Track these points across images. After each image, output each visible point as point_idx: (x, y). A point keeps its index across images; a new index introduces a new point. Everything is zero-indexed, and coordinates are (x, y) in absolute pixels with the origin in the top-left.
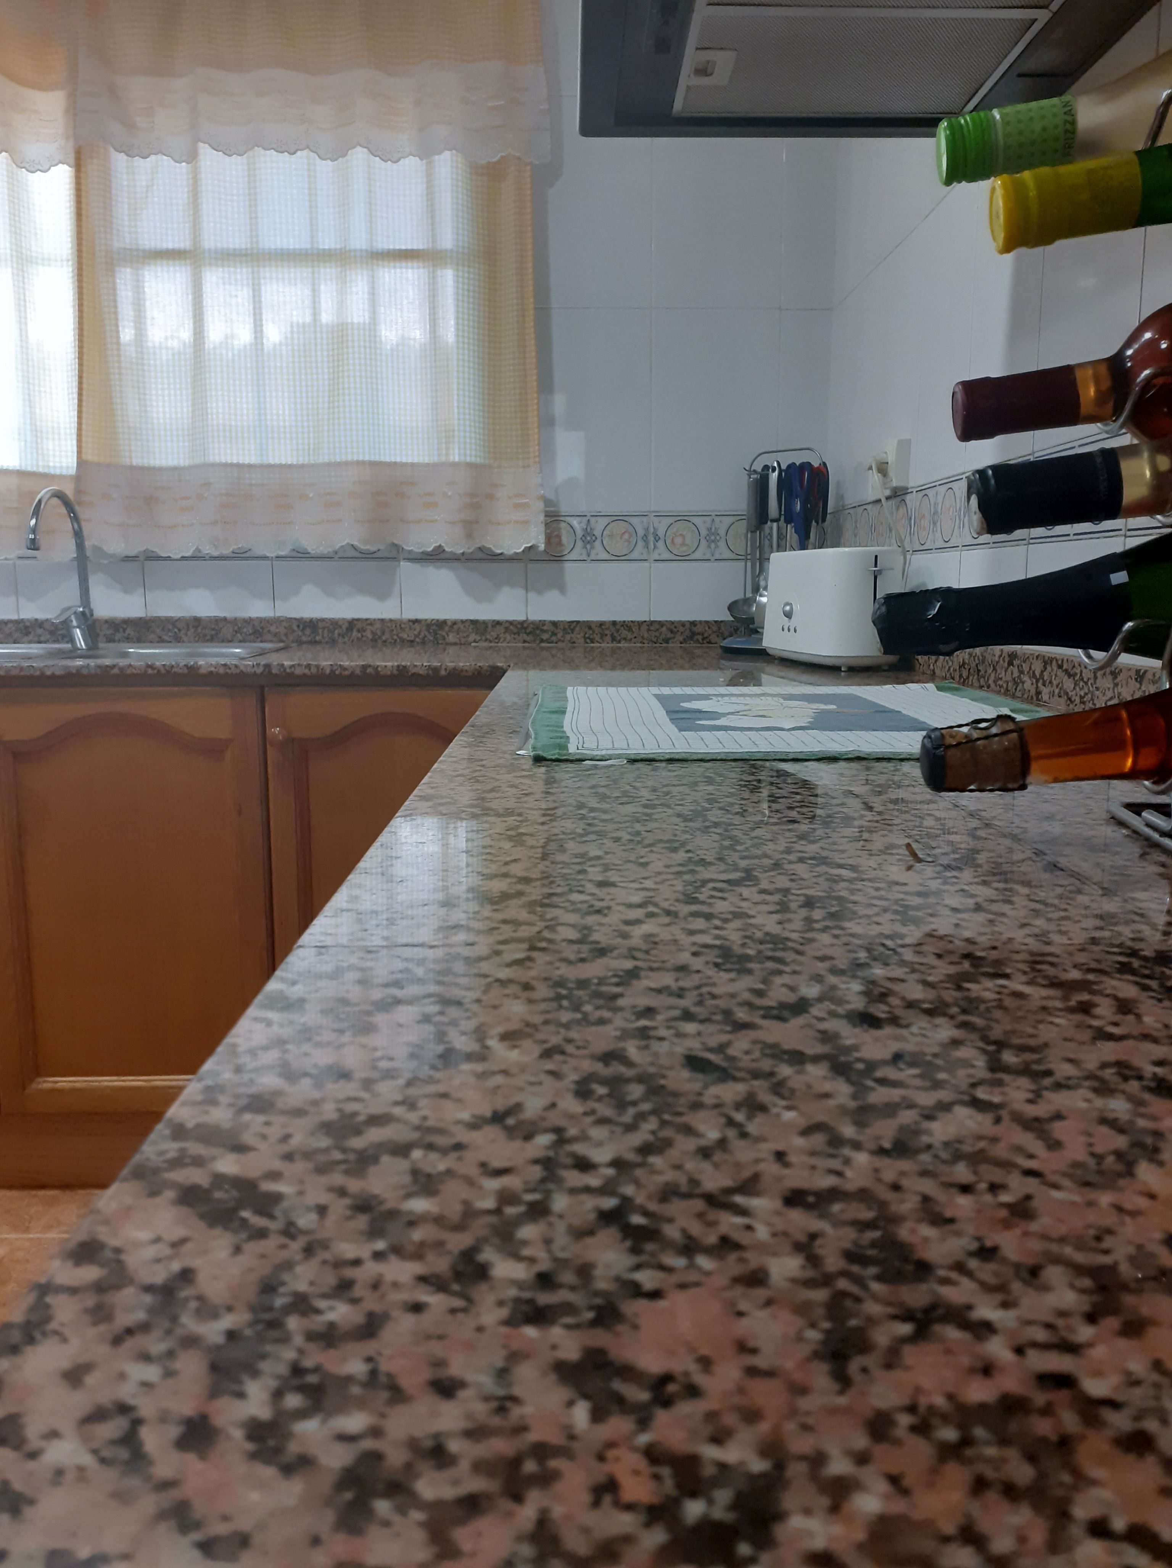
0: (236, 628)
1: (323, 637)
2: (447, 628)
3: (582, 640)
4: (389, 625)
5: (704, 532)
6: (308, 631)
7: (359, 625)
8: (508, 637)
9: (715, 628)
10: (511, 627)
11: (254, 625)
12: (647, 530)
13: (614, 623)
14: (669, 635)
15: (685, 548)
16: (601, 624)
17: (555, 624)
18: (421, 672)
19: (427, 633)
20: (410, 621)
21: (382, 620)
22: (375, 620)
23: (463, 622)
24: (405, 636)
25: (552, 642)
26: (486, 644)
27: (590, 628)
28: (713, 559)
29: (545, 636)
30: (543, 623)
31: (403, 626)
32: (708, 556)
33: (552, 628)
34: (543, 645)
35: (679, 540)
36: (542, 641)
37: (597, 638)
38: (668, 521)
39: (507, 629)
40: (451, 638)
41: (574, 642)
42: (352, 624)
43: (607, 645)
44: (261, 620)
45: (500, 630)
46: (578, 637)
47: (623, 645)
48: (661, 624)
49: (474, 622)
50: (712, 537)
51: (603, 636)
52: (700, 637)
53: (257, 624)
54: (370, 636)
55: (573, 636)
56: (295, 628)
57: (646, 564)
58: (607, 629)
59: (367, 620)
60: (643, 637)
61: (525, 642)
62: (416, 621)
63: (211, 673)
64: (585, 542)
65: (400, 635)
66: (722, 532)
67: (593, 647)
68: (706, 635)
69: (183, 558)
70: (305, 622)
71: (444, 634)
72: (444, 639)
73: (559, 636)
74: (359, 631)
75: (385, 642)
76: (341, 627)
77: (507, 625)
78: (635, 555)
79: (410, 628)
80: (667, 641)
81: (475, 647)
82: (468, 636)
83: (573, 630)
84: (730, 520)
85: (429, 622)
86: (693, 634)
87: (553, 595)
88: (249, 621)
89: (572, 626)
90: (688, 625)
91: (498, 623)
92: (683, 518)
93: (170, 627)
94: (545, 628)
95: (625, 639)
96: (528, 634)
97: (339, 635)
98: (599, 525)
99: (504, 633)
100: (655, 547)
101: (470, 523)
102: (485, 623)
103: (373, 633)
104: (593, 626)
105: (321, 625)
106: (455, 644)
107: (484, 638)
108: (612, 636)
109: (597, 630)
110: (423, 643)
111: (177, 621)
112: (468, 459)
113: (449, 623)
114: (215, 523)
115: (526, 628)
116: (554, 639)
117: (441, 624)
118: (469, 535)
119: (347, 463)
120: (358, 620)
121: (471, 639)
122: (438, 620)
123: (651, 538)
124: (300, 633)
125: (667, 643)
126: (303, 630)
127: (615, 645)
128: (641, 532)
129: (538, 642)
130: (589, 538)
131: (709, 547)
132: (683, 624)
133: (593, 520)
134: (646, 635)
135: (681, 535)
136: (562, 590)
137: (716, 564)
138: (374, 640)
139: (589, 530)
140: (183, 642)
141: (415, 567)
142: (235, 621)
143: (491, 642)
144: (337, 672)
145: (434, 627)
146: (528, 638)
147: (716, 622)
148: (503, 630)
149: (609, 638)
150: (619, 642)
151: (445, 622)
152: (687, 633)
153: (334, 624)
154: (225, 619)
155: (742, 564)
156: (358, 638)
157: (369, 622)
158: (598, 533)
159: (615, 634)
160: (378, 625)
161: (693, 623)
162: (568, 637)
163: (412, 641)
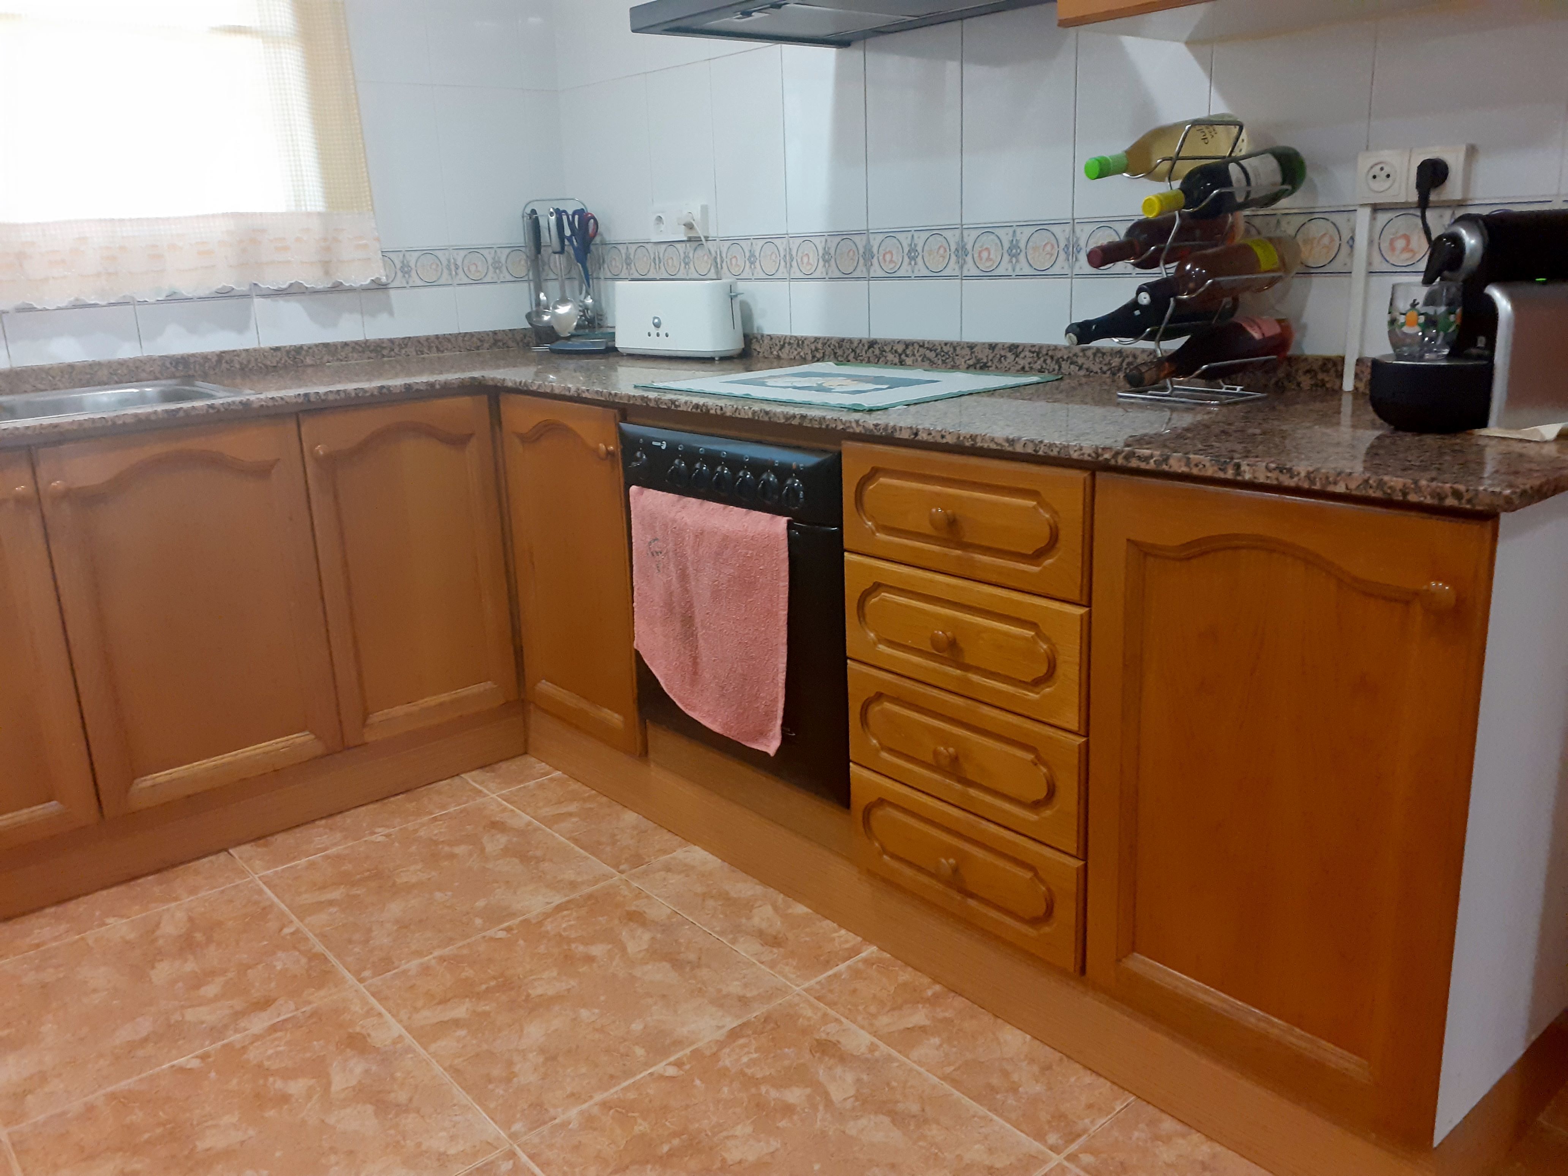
0: (111, 370)
1: (195, 371)
2: (304, 353)
3: (414, 353)
4: (253, 354)
5: (490, 261)
6: (181, 367)
7: (227, 357)
8: (355, 355)
9: (510, 335)
10: (357, 347)
11: (128, 366)
12: (449, 261)
13: (437, 337)
14: (479, 344)
15: (478, 274)
16: (428, 339)
17: (391, 341)
18: (422, 388)
19: (287, 359)
20: (271, 349)
21: (247, 350)
22: (240, 351)
23: (317, 346)
24: (269, 363)
25: (391, 357)
26: (337, 363)
27: (419, 342)
28: (499, 282)
29: (385, 352)
30: (382, 341)
31: (265, 354)
32: (495, 280)
33: (390, 344)
34: (385, 359)
35: (473, 268)
36: (383, 356)
37: (426, 350)
38: (462, 253)
39: (353, 348)
40: (309, 361)
41: (409, 355)
42: (221, 355)
43: (434, 355)
44: (135, 360)
45: (349, 349)
46: (411, 351)
47: (447, 354)
48: (472, 335)
49: (326, 345)
50: (497, 265)
51: (430, 348)
52: (500, 344)
53: (131, 365)
54: (238, 366)
55: (406, 349)
56: (169, 366)
57: (450, 288)
58: (432, 342)
59: (234, 351)
60: (460, 347)
61: (369, 358)
62: (277, 349)
63: (262, 406)
64: (404, 273)
65: (264, 362)
66: (503, 260)
67: (423, 358)
68: (505, 341)
69: (59, 309)
70: (178, 359)
71: (302, 358)
72: (302, 362)
73: (396, 350)
74: (227, 362)
75: (250, 370)
76: (210, 359)
77: (353, 345)
78: (443, 281)
79: (272, 356)
80: (478, 348)
81: (329, 367)
82: (322, 358)
83: (406, 345)
84: (508, 250)
85: (288, 348)
86: (496, 341)
87: (384, 317)
88: (122, 363)
89: (406, 342)
90: (491, 334)
91: (346, 344)
92: (473, 250)
93: (44, 376)
94: (384, 345)
95: (447, 349)
96: (371, 351)
97: (210, 367)
98: (412, 258)
99: (352, 352)
100: (456, 273)
101: (326, 262)
102: (335, 345)
103: (241, 364)
104: (422, 341)
105: (192, 360)
106: (312, 365)
107: (335, 358)
108: (437, 348)
109: (425, 344)
110: (285, 367)
111: (50, 369)
112: (318, 210)
113: (305, 348)
114: (99, 275)
115: (369, 347)
116: (392, 353)
117: (299, 349)
118: (327, 273)
119: (214, 216)
120: (224, 352)
121: (326, 358)
122: (295, 346)
123: (453, 267)
124: (173, 369)
125: (478, 349)
126: (176, 367)
127: (441, 355)
128: (445, 263)
129: (379, 357)
130: (406, 269)
131: (495, 272)
132: (487, 333)
133: (407, 254)
134: (461, 345)
135: (475, 264)
136: (391, 313)
137: (503, 285)
138: (242, 369)
139: (405, 262)
140: (58, 389)
141: (268, 301)
142: (109, 364)
143: (341, 360)
144: (360, 395)
145: (293, 353)
146: (373, 355)
147: (510, 330)
148: (351, 350)
149: (434, 349)
150: (443, 352)
151: (301, 347)
152: (492, 341)
153: (205, 358)
154: (99, 364)
155: (526, 284)
156: (228, 370)
157: (235, 353)
158: (412, 264)
159: (440, 346)
160: (244, 355)
161: (495, 333)
162: (403, 351)
163: (275, 367)
